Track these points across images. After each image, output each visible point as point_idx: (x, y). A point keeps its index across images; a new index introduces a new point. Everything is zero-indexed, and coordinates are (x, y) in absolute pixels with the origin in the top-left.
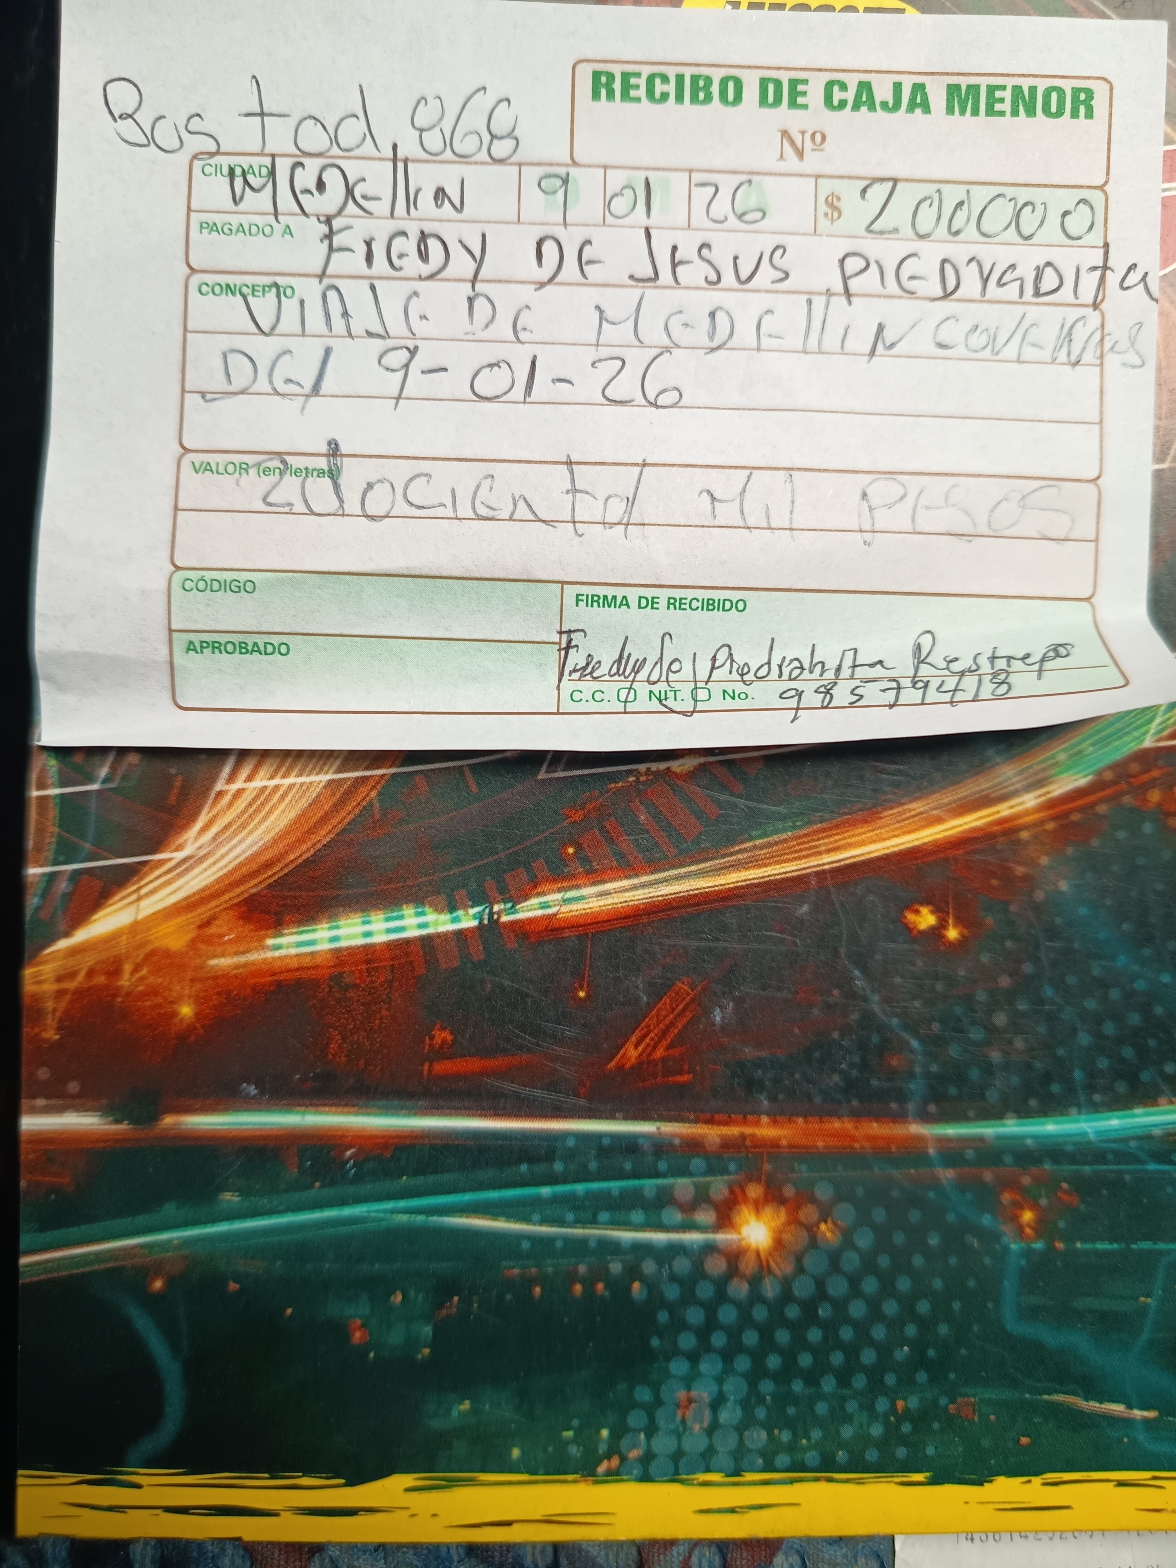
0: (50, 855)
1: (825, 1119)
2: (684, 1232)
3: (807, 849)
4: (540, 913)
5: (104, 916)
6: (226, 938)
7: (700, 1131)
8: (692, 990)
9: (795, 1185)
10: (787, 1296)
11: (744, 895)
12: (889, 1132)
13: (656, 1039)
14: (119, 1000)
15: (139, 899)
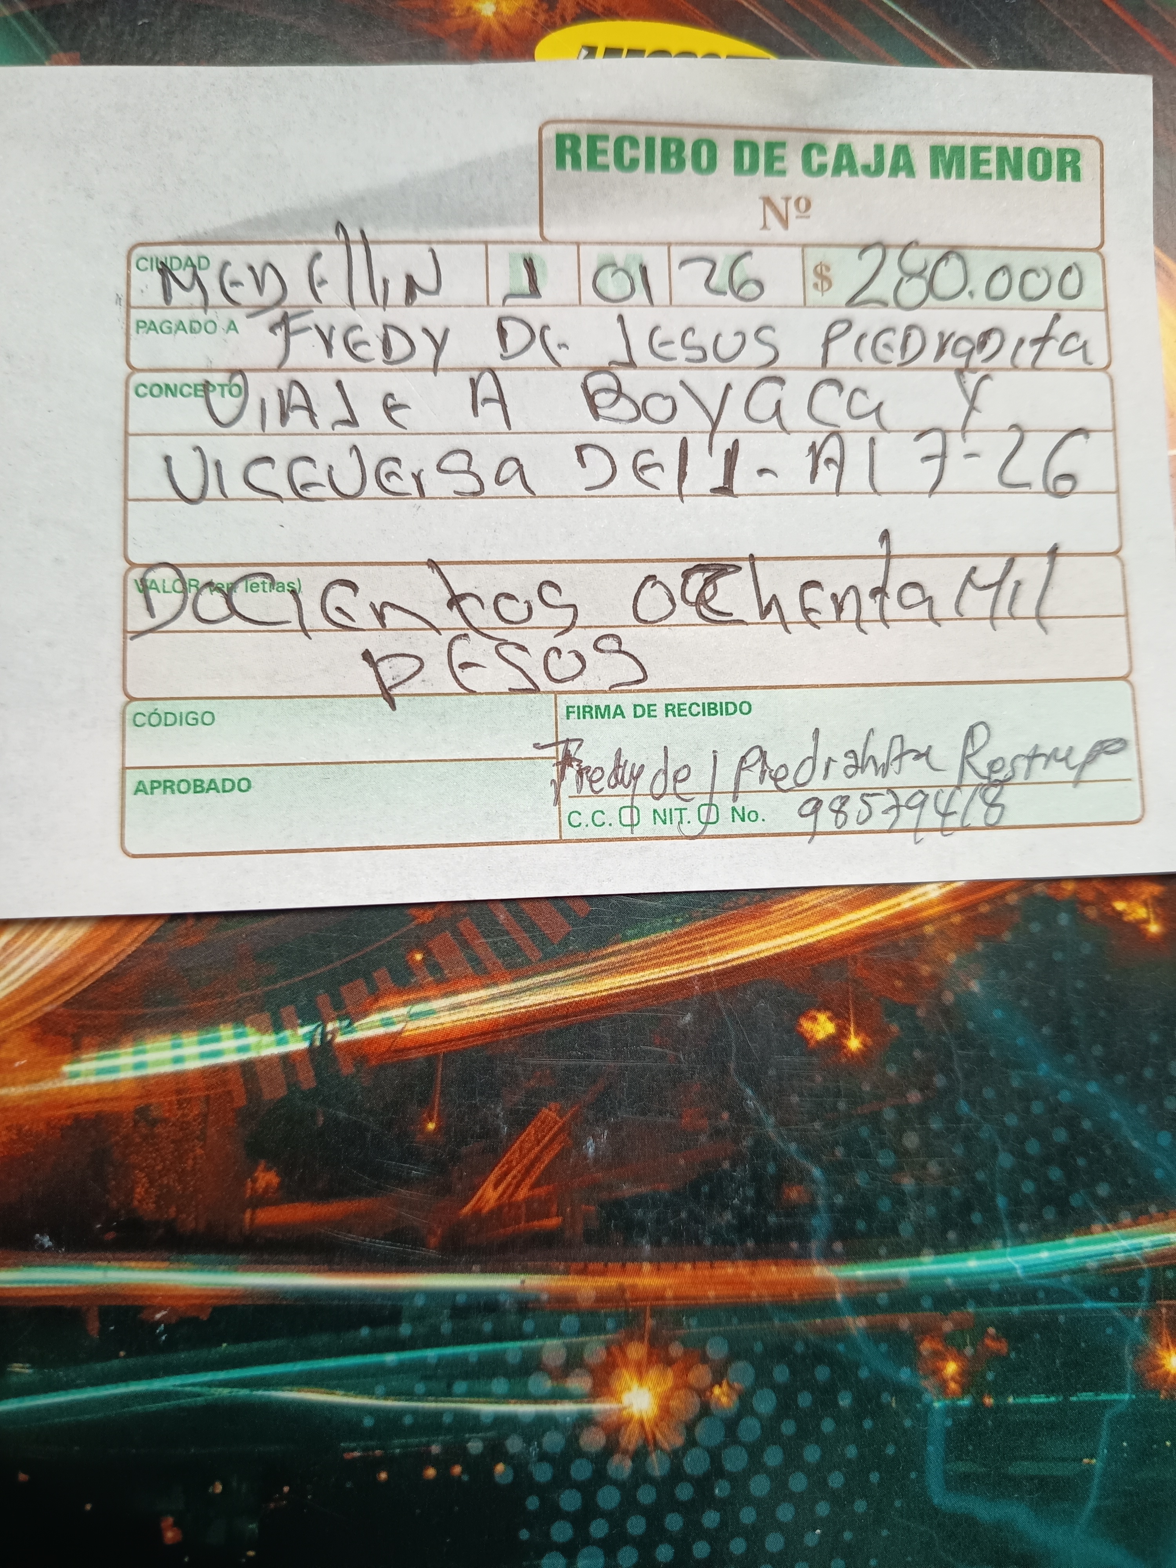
1: (716, 1264)
2: (555, 1403)
3: (689, 949)
4: (381, 1031)
6: (17, 1064)
7: (571, 1283)
8: (561, 1117)
9: (683, 1343)
10: (676, 1474)
11: (620, 1004)
12: (790, 1276)
13: (519, 1175)
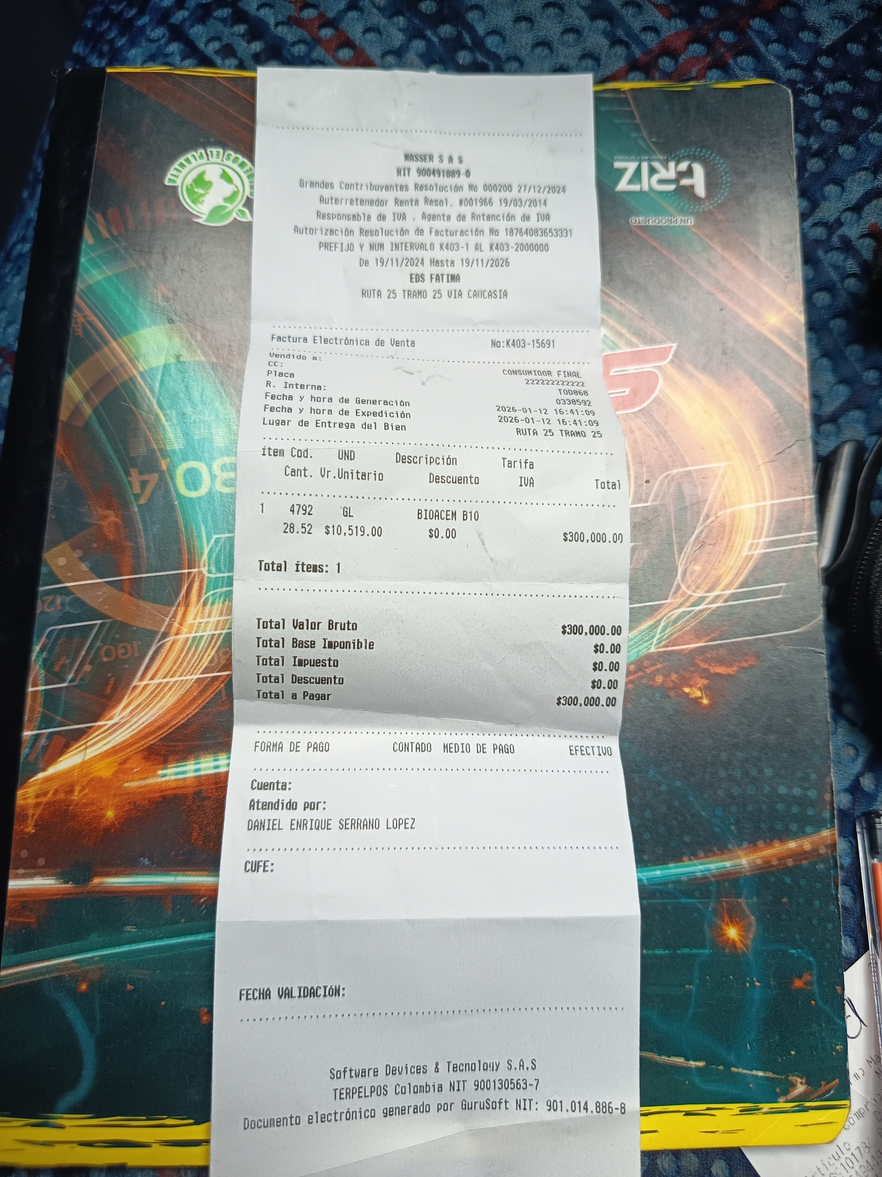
0: (37, 724)
5: (66, 759)
6: (135, 770)
14: (71, 808)
15: (86, 748)
